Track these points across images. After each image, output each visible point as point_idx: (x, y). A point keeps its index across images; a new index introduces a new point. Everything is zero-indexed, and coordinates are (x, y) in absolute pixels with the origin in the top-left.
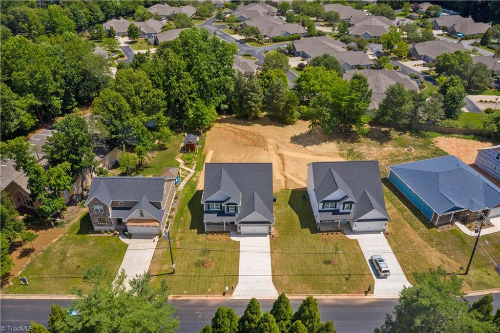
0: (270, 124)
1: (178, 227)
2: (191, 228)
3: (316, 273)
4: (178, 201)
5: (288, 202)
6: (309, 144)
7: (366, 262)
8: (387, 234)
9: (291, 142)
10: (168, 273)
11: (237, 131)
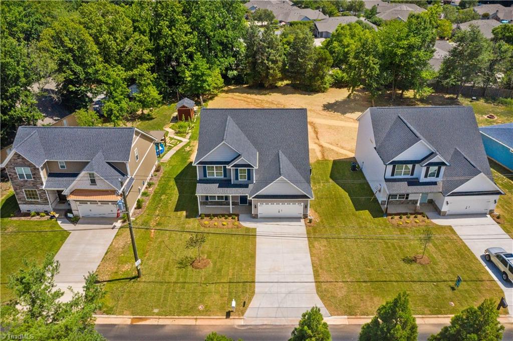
0: (293, 93)
1: (155, 209)
2: (177, 210)
3: (393, 279)
4: (160, 174)
5: (329, 176)
6: (349, 111)
7: (477, 259)
8: (498, 218)
9: (324, 110)
10: (129, 277)
11: (249, 100)
